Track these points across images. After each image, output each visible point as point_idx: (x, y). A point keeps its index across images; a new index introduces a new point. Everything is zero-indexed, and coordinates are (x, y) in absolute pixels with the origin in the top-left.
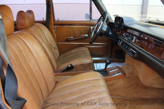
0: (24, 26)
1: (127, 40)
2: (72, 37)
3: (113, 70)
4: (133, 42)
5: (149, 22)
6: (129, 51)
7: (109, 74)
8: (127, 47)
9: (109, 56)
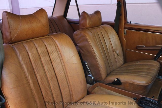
0: (84, 27)
2: (144, 46)
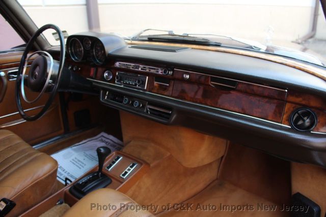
1: (122, 86)
3: (114, 163)
4: (145, 88)
5: (149, 38)
6: (145, 111)
7: (113, 178)
8: (136, 104)
9: (62, 131)
